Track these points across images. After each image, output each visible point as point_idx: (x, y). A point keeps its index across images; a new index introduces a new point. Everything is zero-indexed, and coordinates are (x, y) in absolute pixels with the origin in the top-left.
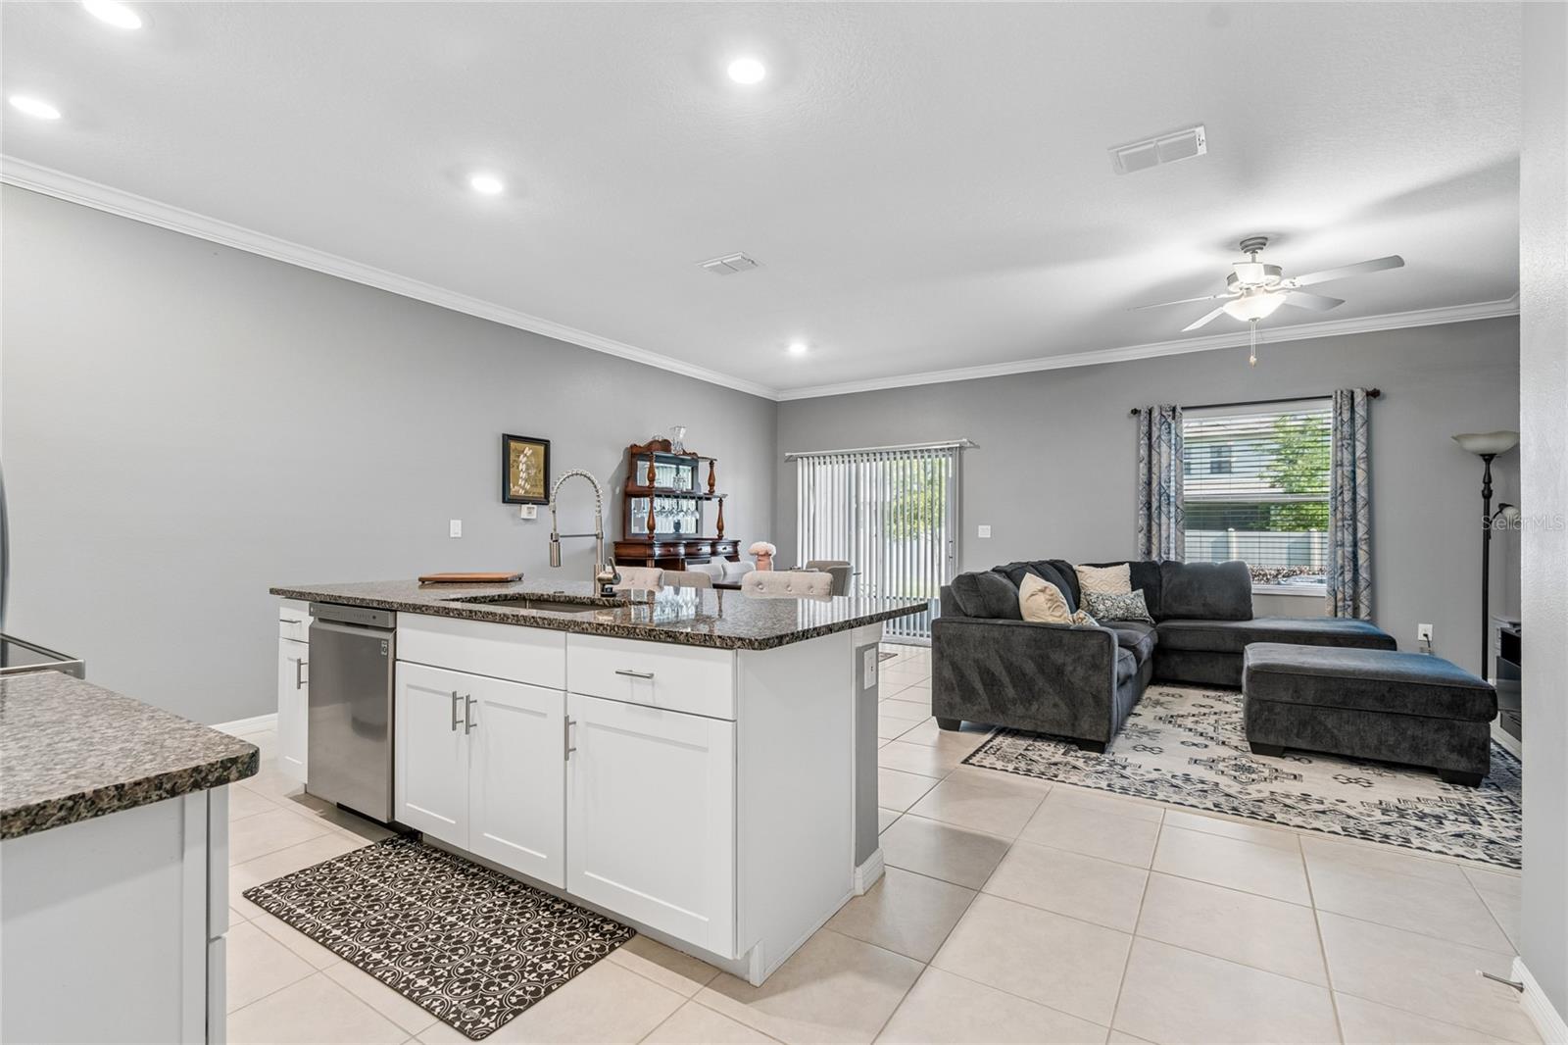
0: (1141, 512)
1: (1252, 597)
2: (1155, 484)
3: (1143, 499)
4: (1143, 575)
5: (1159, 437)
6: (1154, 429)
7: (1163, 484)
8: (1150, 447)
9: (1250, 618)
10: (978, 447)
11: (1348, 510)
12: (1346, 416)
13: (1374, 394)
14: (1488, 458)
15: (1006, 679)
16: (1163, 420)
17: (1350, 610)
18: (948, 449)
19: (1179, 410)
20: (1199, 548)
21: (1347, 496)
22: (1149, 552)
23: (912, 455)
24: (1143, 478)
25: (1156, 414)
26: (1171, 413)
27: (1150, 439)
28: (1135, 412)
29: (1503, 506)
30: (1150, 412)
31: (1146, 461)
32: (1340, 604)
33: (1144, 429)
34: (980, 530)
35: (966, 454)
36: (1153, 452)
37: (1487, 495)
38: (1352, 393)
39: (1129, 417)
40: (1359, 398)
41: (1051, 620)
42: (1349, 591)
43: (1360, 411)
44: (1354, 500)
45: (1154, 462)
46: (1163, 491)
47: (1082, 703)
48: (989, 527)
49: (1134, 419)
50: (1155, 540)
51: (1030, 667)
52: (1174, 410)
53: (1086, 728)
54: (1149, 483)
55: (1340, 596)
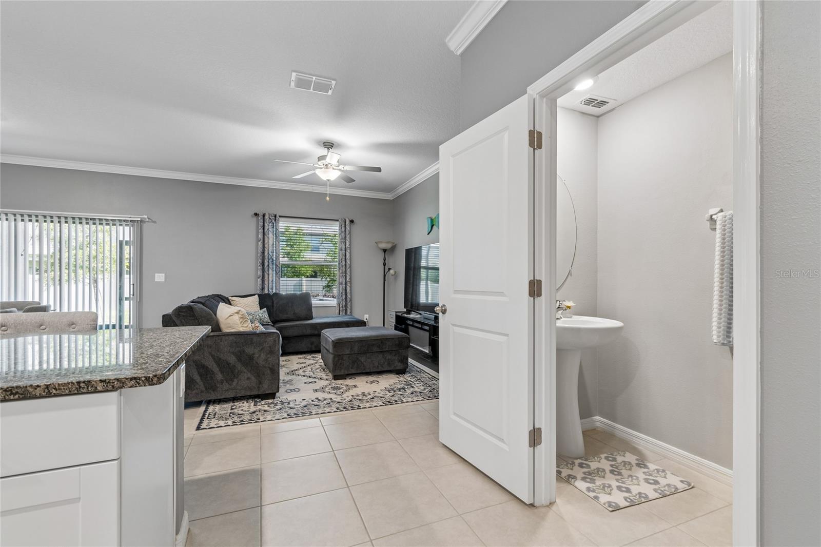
0: (259, 268)
1: (313, 308)
2: (266, 254)
3: (260, 261)
4: (266, 300)
5: (268, 229)
6: (266, 225)
7: (270, 253)
8: (264, 234)
9: (311, 318)
10: (155, 222)
11: (344, 269)
12: (343, 229)
13: (352, 221)
14: (385, 251)
15: (216, 369)
16: (270, 221)
17: (344, 311)
18: (131, 221)
19: (278, 216)
20: (287, 286)
21: (344, 263)
22: (263, 289)
23: (98, 222)
24: (260, 250)
25: (267, 217)
26: (274, 218)
27: (264, 229)
28: (256, 214)
29: (389, 269)
30: (264, 215)
31: (262, 241)
32: (341, 309)
33: (261, 224)
34: (156, 276)
35: (145, 226)
36: (266, 237)
37: (385, 265)
38: (345, 220)
39: (252, 217)
40: (348, 222)
41: (241, 329)
42: (344, 303)
43: (348, 228)
44: (346, 265)
45: (266, 242)
46: (270, 257)
47: (264, 374)
48: (164, 275)
49: (255, 219)
50: (266, 282)
51: (232, 359)
52: (275, 216)
53: (266, 388)
54: (263, 253)
55: (341, 306)
